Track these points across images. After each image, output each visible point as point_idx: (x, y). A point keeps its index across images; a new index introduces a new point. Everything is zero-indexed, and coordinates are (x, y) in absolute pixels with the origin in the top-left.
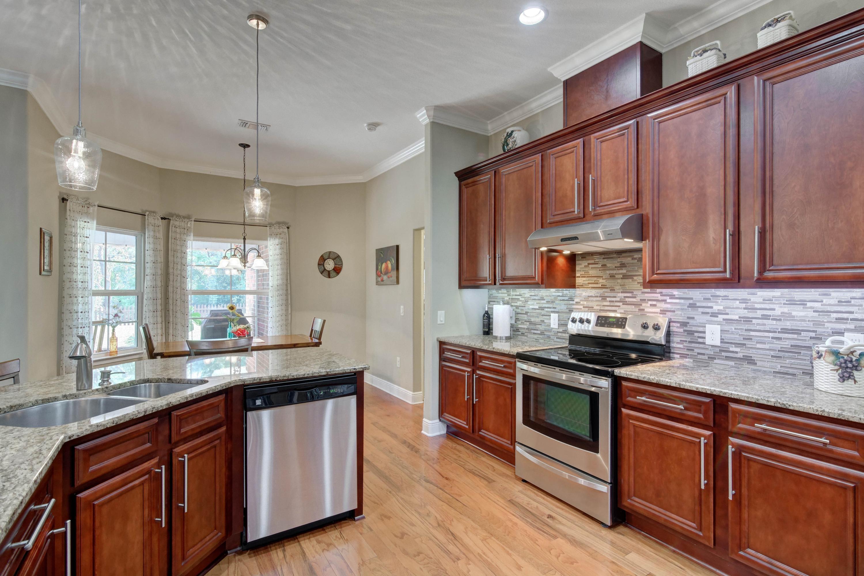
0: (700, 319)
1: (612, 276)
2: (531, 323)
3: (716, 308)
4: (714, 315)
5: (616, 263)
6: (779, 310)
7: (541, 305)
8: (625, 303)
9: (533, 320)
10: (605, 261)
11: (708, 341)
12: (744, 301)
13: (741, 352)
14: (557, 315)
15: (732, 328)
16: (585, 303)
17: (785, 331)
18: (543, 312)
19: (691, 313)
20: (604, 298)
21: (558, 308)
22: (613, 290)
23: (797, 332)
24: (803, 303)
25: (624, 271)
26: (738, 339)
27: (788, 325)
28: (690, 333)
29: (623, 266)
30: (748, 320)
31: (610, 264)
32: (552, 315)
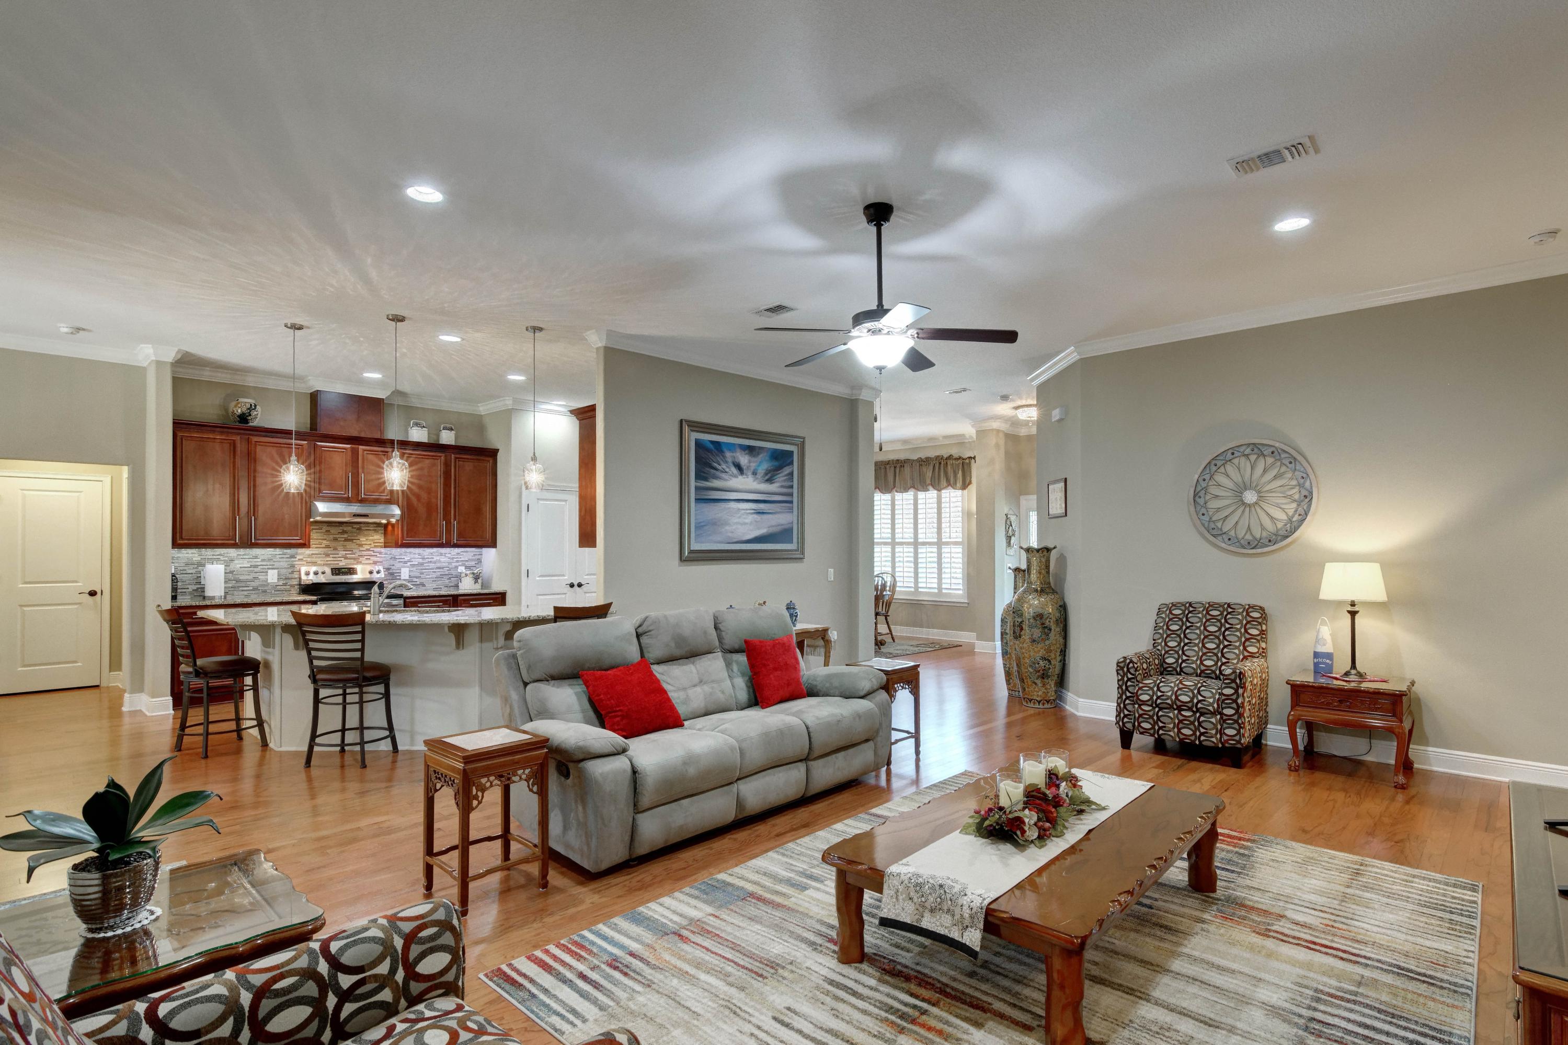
0: (398, 565)
1: (335, 539)
2: (238, 581)
3: (407, 559)
4: (405, 562)
5: (340, 529)
6: (436, 558)
7: (253, 564)
8: (346, 558)
9: (242, 578)
10: (328, 528)
11: (403, 577)
12: (419, 554)
13: (418, 581)
14: (276, 571)
15: (414, 569)
16: (309, 560)
17: (439, 568)
18: (256, 570)
19: (392, 562)
20: (327, 555)
21: (277, 565)
22: (335, 549)
23: (443, 568)
24: (441, 554)
25: (345, 536)
26: (418, 574)
27: (438, 565)
28: (392, 574)
29: (344, 532)
30: (422, 564)
31: (334, 530)
32: (270, 571)
